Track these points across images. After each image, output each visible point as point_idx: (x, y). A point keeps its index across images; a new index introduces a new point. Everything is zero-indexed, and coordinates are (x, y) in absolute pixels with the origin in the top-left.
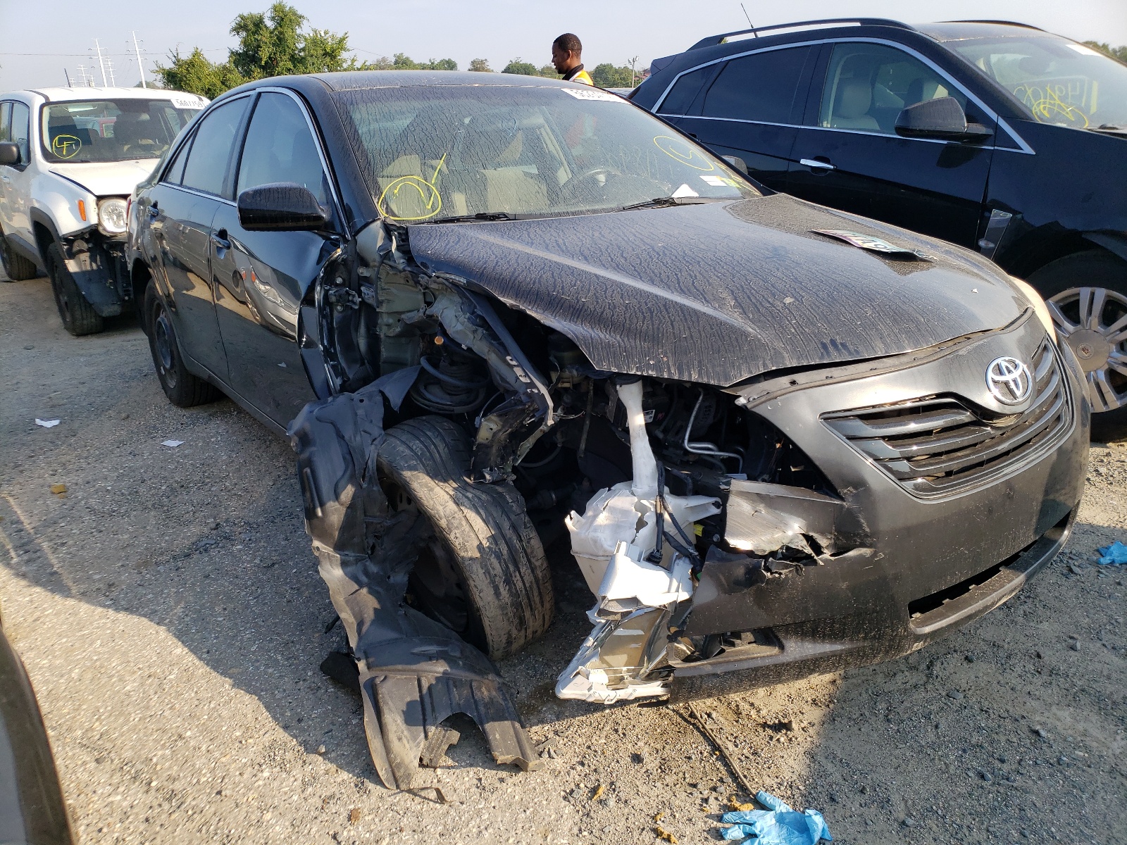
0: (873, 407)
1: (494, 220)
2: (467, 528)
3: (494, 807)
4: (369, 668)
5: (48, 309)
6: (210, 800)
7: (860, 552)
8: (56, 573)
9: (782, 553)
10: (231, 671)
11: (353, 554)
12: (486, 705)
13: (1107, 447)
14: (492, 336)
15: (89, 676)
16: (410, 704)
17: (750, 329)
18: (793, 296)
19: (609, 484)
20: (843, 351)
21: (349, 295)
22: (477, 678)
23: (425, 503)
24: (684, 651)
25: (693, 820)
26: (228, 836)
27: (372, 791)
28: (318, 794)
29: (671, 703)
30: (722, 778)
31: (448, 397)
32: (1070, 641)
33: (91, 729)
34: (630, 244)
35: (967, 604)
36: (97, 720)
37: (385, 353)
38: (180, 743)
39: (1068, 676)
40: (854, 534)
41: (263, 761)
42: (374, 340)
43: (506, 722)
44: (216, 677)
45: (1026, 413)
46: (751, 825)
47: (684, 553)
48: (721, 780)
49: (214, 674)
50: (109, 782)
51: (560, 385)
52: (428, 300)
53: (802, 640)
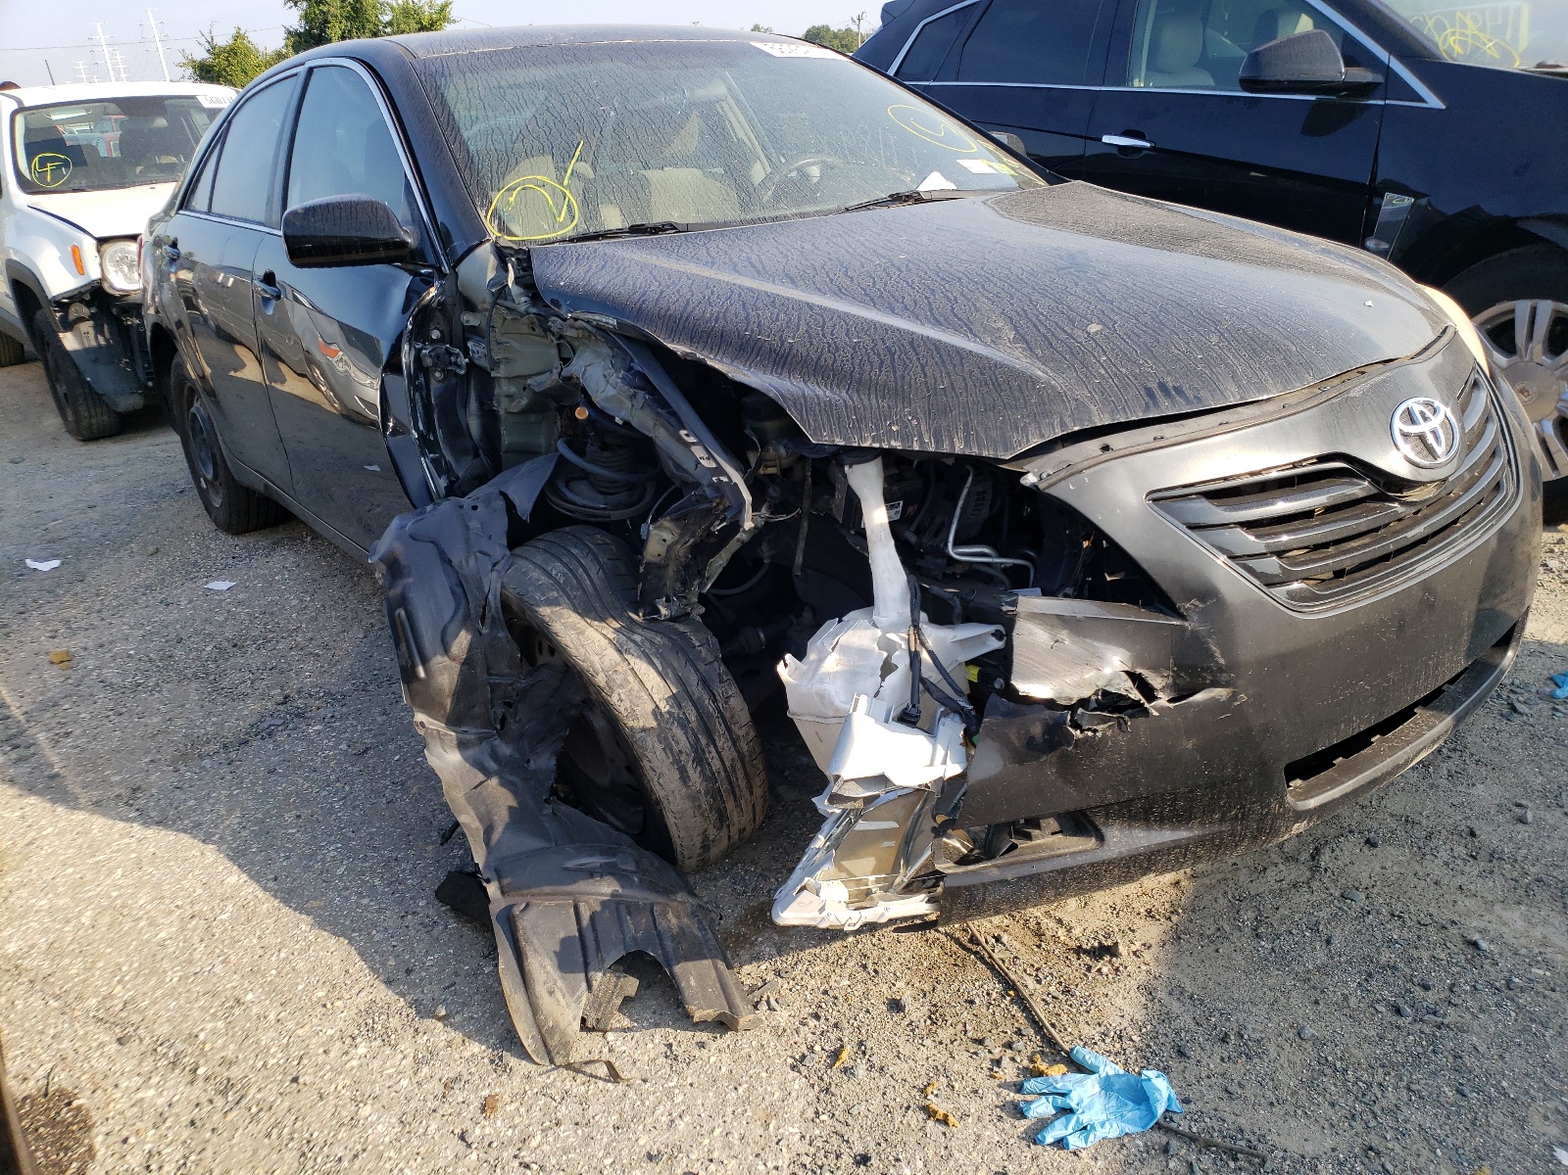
0: (1225, 479)
1: (656, 233)
2: (635, 685)
3: (691, 1085)
4: (503, 893)
5: (42, 404)
6: (281, 1090)
7: (1211, 695)
8: (57, 775)
9: (1097, 700)
10: (309, 905)
11: (474, 730)
12: (673, 938)
13: (1559, 531)
14: (659, 402)
15: (106, 920)
16: (565, 942)
17: (1038, 371)
18: (1101, 322)
19: (839, 613)
20: (1178, 398)
21: (451, 354)
22: (661, 899)
23: (573, 651)
24: (958, 849)
25: (980, 1091)
26: (309, 1142)
27: (515, 1069)
28: (437, 1077)
29: (943, 925)
30: (1019, 1029)
31: (601, 497)
32: (1518, 810)
33: (110, 996)
34: (859, 258)
35: (1370, 763)
36: (119, 982)
37: (507, 439)
38: (237, 1011)
39: (1516, 861)
40: (1202, 668)
41: (357, 1032)
42: (490, 418)
43: (704, 962)
44: (288, 914)
45: (1450, 479)
46: (1063, 1095)
47: (953, 708)
48: (1019, 1032)
49: (285, 910)
50: (137, 1071)
51: (761, 471)
52: (565, 355)
53: (1129, 825)
